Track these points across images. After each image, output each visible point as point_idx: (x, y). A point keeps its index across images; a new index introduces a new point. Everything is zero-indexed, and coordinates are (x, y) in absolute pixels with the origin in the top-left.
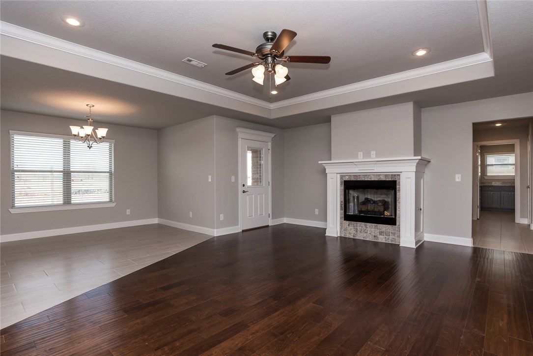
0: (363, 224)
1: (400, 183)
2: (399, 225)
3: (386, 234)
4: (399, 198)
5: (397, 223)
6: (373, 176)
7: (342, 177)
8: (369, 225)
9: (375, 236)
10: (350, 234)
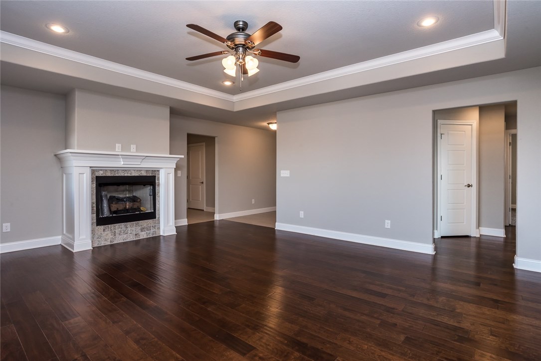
0: (122, 225)
1: (159, 178)
2: (159, 218)
3: (147, 228)
4: (159, 192)
5: (157, 216)
6: (133, 172)
7: (93, 172)
8: (129, 224)
9: (136, 235)
10: (106, 240)
